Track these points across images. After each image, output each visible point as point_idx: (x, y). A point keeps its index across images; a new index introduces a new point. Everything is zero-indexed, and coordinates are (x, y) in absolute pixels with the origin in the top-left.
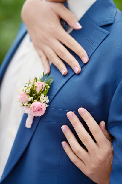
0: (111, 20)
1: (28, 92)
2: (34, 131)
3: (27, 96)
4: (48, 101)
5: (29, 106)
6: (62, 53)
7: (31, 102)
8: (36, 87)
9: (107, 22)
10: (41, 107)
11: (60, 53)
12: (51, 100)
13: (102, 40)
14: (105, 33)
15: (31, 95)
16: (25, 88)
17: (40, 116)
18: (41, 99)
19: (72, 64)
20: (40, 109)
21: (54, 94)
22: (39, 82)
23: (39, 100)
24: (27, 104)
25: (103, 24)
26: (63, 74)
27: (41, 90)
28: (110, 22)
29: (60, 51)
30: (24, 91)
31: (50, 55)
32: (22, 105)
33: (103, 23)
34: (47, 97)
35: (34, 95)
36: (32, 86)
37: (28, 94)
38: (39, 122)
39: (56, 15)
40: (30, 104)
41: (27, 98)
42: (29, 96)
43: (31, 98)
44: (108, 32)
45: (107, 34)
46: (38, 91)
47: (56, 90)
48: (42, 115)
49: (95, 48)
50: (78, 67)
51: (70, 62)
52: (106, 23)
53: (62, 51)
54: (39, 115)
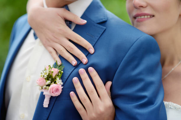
0: (104, 18)
1: (45, 77)
2: (50, 110)
3: (45, 81)
4: (62, 83)
5: (47, 88)
6: (71, 48)
7: (49, 85)
8: (53, 72)
9: (102, 19)
10: (58, 88)
11: (69, 48)
12: (64, 82)
13: (101, 34)
14: (103, 29)
15: (48, 80)
16: (43, 74)
17: (58, 95)
18: (57, 82)
19: (80, 56)
20: (57, 90)
21: (66, 78)
22: (53, 68)
23: (55, 82)
24: (46, 87)
25: (99, 22)
26: (74, 65)
27: (56, 75)
28: (104, 20)
29: (69, 47)
30: (43, 76)
31: (61, 51)
32: (41, 88)
33: (99, 20)
34: (61, 80)
35: (50, 79)
36: (49, 72)
37: (45, 79)
38: (55, 101)
39: (62, 18)
40: (48, 87)
41: (45, 82)
42: (47, 80)
43: (48, 82)
44: (105, 28)
45: (105, 29)
46: (54, 75)
47: (67, 74)
48: (59, 95)
49: (96, 40)
50: (85, 59)
51: (78, 55)
52: (101, 21)
53: (72, 47)
54: (56, 95)
